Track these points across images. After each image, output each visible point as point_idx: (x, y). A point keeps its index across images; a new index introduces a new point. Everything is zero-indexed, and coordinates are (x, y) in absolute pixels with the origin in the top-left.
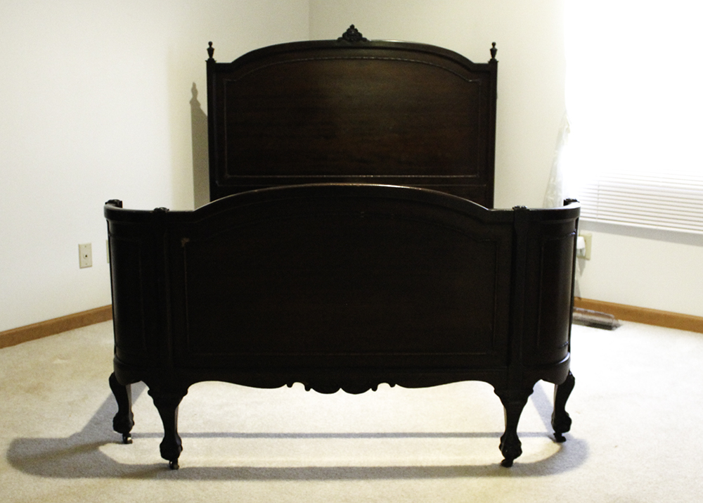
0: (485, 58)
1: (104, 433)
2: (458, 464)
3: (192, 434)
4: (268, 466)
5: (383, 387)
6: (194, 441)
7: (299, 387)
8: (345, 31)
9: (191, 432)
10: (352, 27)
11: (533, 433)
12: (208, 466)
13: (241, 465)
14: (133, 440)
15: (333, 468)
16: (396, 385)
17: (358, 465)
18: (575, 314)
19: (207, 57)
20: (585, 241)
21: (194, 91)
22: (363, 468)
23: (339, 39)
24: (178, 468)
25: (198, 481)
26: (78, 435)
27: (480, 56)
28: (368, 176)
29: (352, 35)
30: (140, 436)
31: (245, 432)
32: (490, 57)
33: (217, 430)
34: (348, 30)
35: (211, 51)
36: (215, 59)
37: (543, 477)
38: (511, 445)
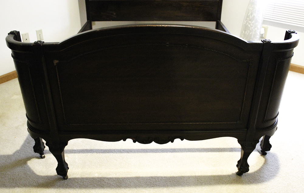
3: (75, 150)
5: (177, 140)
7: (129, 141)
14: (45, 155)
16: (184, 140)
20: (265, 30)
26: (17, 152)
38: (243, 166)
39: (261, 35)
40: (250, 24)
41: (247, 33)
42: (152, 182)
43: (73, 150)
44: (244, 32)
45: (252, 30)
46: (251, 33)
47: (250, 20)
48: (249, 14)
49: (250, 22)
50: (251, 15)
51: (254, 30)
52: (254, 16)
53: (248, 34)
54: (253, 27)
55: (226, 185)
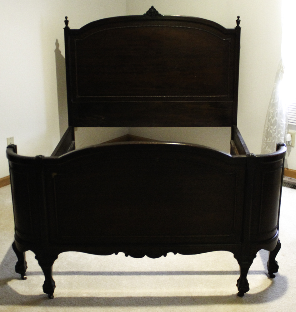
0: (233, 26)
1: (10, 272)
2: (213, 295)
3: (60, 272)
4: (104, 296)
5: (170, 255)
6: (62, 277)
7: (121, 254)
8: (148, 10)
9: (60, 271)
10: (152, 7)
11: (257, 271)
12: (70, 296)
13: (89, 296)
14: (27, 277)
15: (142, 297)
16: (178, 254)
17: (156, 296)
18: (284, 179)
19: (64, 26)
20: (291, 136)
21: (57, 44)
22: (158, 297)
23: (144, 14)
24: (53, 298)
25: (65, 307)
27: (230, 25)
28: (162, 96)
29: (152, 12)
30: (31, 274)
31: (91, 271)
32: (236, 25)
33: (74, 270)
34: (150, 9)
35: (67, 22)
36: (69, 27)
37: (261, 304)
38: (243, 285)
39: (288, 143)
40: (271, 129)
41: (269, 140)
42: (145, 302)
43: (57, 272)
44: (266, 139)
45: (275, 136)
46: (274, 141)
47: (272, 125)
48: (270, 118)
49: (272, 127)
50: (273, 119)
51: (276, 137)
52: (276, 120)
53: (270, 142)
54: (275, 133)
55: (223, 305)
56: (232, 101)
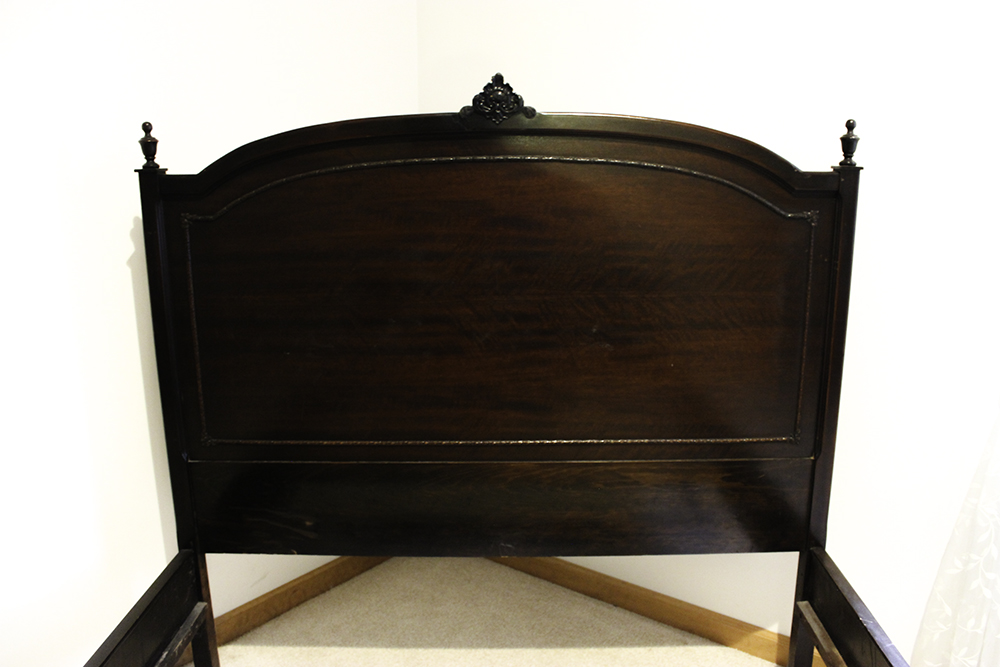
8: (480, 90)
10: (498, 79)
23: (464, 110)
29: (498, 99)
34: (488, 88)
35: (149, 146)
36: (161, 166)
56: (812, 458)
